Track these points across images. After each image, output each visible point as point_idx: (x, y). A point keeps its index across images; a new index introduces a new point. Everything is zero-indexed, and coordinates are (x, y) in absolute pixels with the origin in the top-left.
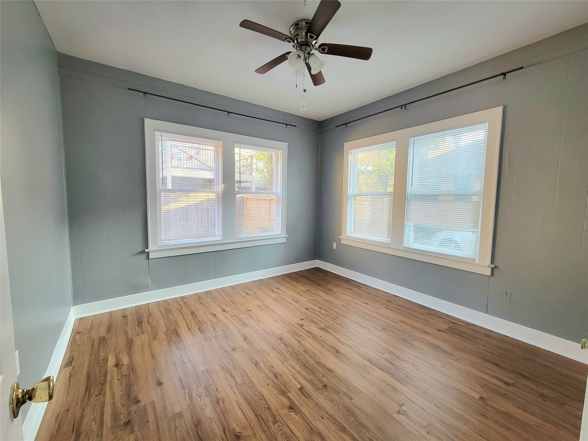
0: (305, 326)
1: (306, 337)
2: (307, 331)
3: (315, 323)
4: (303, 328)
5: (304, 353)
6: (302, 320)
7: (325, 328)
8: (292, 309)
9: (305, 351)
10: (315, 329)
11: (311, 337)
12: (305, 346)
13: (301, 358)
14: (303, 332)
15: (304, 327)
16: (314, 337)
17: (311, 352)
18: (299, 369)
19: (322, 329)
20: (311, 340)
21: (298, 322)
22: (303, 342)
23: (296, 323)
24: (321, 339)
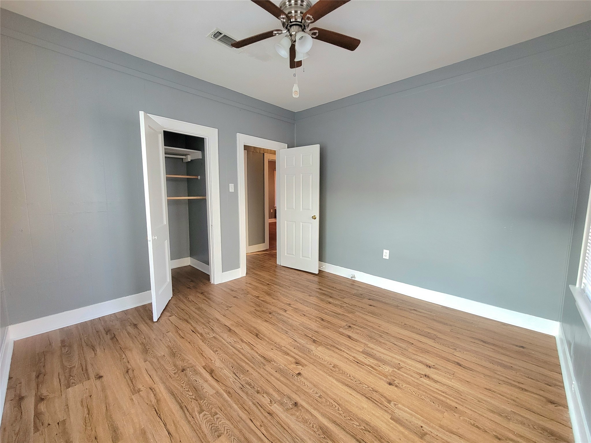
0: (292, 363)
1: (288, 347)
2: (288, 354)
3: (279, 370)
4: (295, 358)
5: (287, 330)
6: (299, 374)
7: (266, 363)
8: (324, 400)
9: (287, 332)
10: (279, 359)
11: (283, 348)
12: (288, 337)
13: (290, 327)
14: (293, 352)
15: (294, 360)
16: (279, 348)
17: (281, 332)
18: (289, 320)
19: (269, 361)
20: (283, 343)
21: (303, 368)
22: (291, 341)
23: (306, 366)
24: (272, 347)
